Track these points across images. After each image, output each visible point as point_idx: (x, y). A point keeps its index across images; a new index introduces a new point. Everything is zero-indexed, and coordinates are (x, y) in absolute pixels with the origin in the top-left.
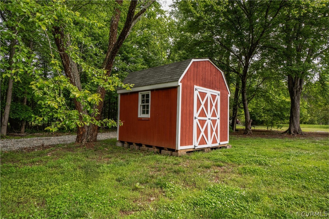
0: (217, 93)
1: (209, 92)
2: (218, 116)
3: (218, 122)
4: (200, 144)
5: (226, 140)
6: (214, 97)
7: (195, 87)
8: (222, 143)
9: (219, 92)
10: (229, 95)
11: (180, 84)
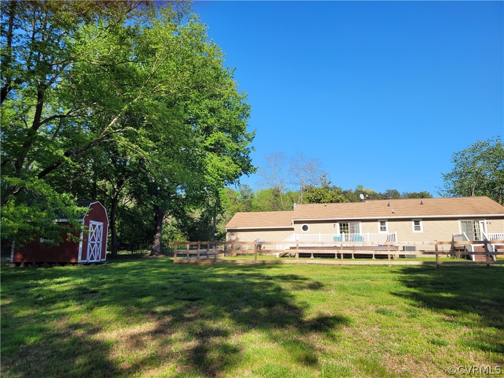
0: (101, 224)
1: (98, 224)
2: (101, 240)
3: (101, 245)
4: (90, 260)
5: (104, 258)
6: (99, 227)
7: (91, 221)
8: (102, 260)
9: (103, 223)
10: (108, 225)
11: (84, 221)
